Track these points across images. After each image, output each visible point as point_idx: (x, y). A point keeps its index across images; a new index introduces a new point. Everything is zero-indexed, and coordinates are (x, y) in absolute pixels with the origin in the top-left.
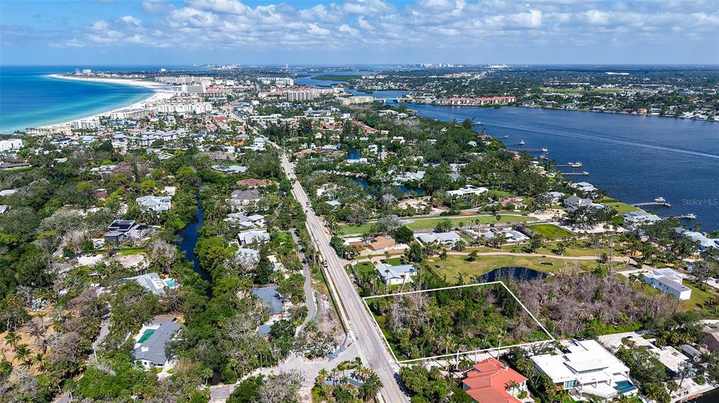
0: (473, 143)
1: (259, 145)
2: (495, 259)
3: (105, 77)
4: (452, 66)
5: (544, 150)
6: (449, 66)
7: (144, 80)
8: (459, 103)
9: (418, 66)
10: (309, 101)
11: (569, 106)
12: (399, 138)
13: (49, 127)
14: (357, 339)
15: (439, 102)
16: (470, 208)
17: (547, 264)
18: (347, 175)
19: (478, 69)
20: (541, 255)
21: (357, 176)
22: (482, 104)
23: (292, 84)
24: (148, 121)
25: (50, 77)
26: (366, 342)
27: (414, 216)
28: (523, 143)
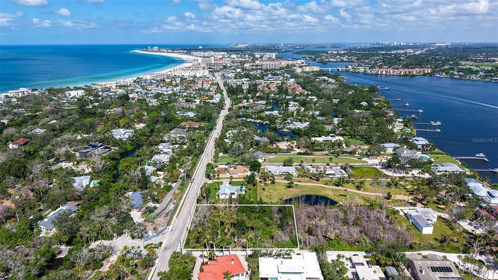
0: (364, 103)
1: (217, 99)
2: (308, 188)
3: (164, 52)
4: (405, 44)
5: (420, 111)
6: (402, 44)
7: (185, 54)
8: (384, 73)
9: (378, 44)
10: (276, 70)
11: (474, 77)
12: (313, 97)
13: (104, 83)
14: (172, 230)
15: (369, 72)
16: (323, 150)
17: (343, 195)
18: (258, 122)
19: (422, 47)
20: (344, 189)
21: (264, 123)
22: (402, 73)
23: (274, 57)
24: (164, 81)
25: (133, 52)
26: (175, 234)
27: (279, 154)
28: (407, 105)
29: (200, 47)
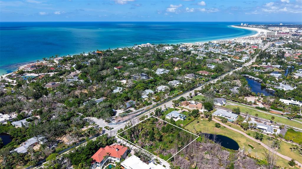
1: (244, 59)
2: (230, 132)
13: (187, 44)
17: (251, 146)
18: (256, 79)
20: (260, 143)
24: (225, 45)
29: (281, 24)
